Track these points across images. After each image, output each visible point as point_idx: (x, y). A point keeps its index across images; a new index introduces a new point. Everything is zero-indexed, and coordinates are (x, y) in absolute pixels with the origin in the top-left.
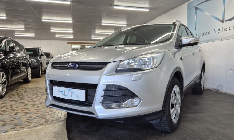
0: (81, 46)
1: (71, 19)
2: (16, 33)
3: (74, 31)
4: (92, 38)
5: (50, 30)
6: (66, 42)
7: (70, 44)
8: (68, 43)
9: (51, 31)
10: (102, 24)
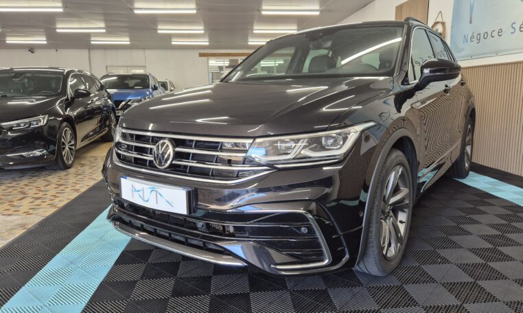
0: (231, 61)
1: (193, 6)
2: (92, 39)
3: (205, 30)
4: (250, 43)
5: (156, 30)
6: (196, 53)
7: (205, 58)
8: (201, 55)
9: (159, 32)
10: (264, 13)
